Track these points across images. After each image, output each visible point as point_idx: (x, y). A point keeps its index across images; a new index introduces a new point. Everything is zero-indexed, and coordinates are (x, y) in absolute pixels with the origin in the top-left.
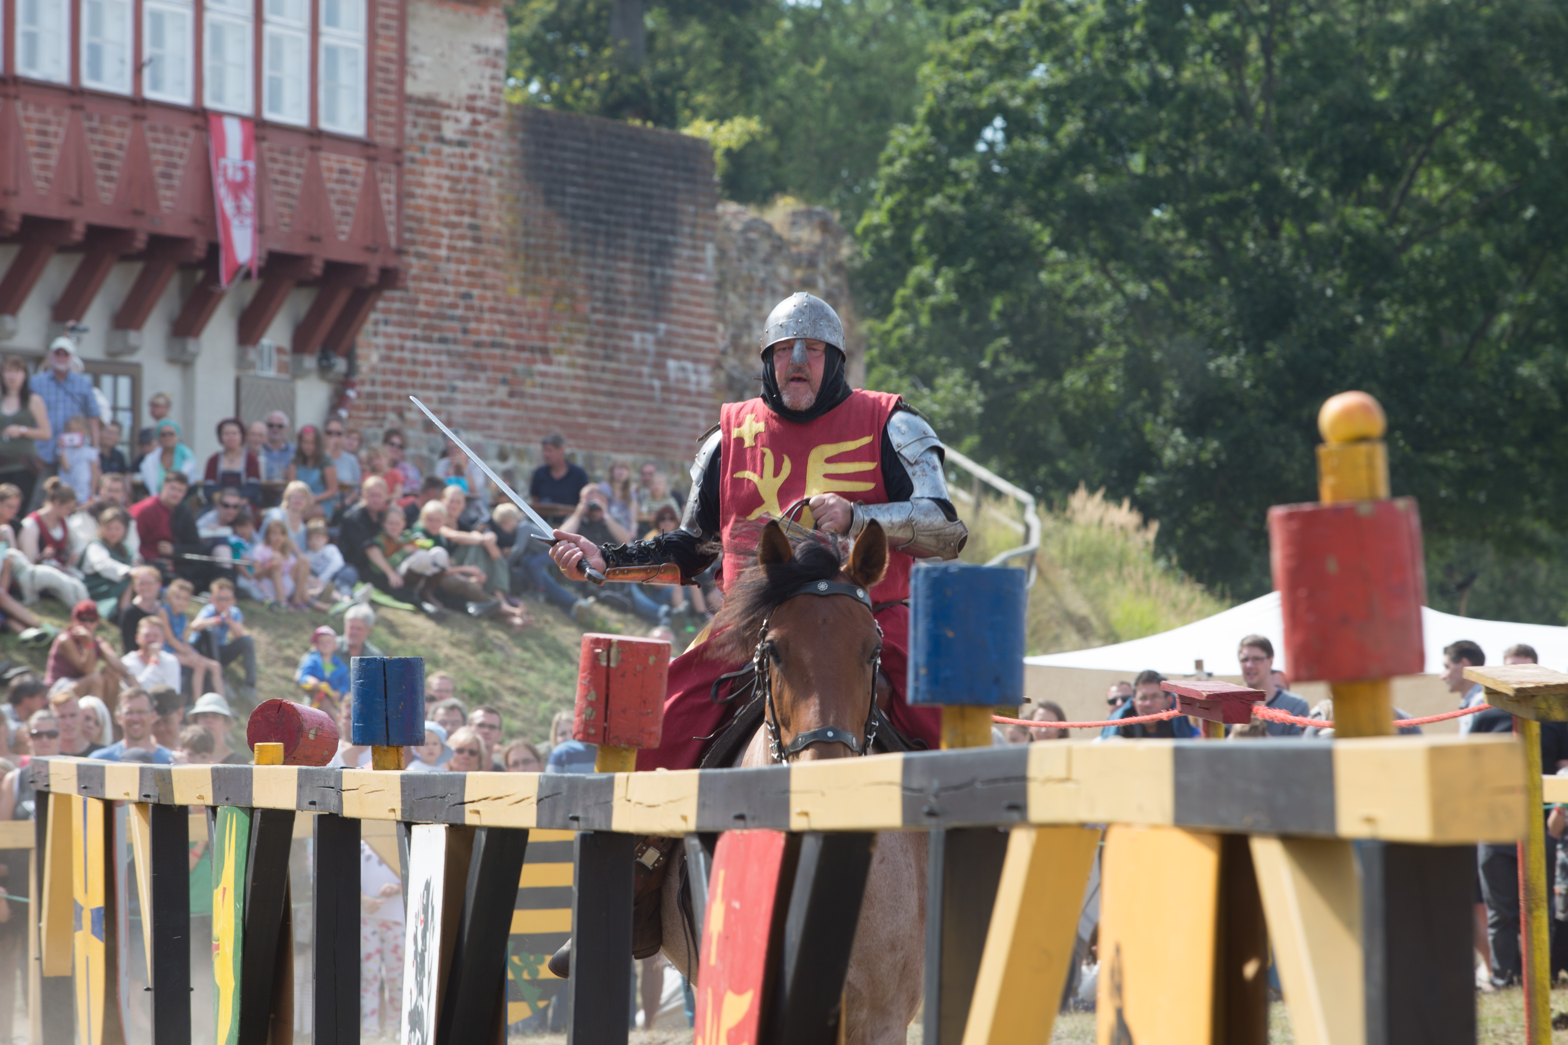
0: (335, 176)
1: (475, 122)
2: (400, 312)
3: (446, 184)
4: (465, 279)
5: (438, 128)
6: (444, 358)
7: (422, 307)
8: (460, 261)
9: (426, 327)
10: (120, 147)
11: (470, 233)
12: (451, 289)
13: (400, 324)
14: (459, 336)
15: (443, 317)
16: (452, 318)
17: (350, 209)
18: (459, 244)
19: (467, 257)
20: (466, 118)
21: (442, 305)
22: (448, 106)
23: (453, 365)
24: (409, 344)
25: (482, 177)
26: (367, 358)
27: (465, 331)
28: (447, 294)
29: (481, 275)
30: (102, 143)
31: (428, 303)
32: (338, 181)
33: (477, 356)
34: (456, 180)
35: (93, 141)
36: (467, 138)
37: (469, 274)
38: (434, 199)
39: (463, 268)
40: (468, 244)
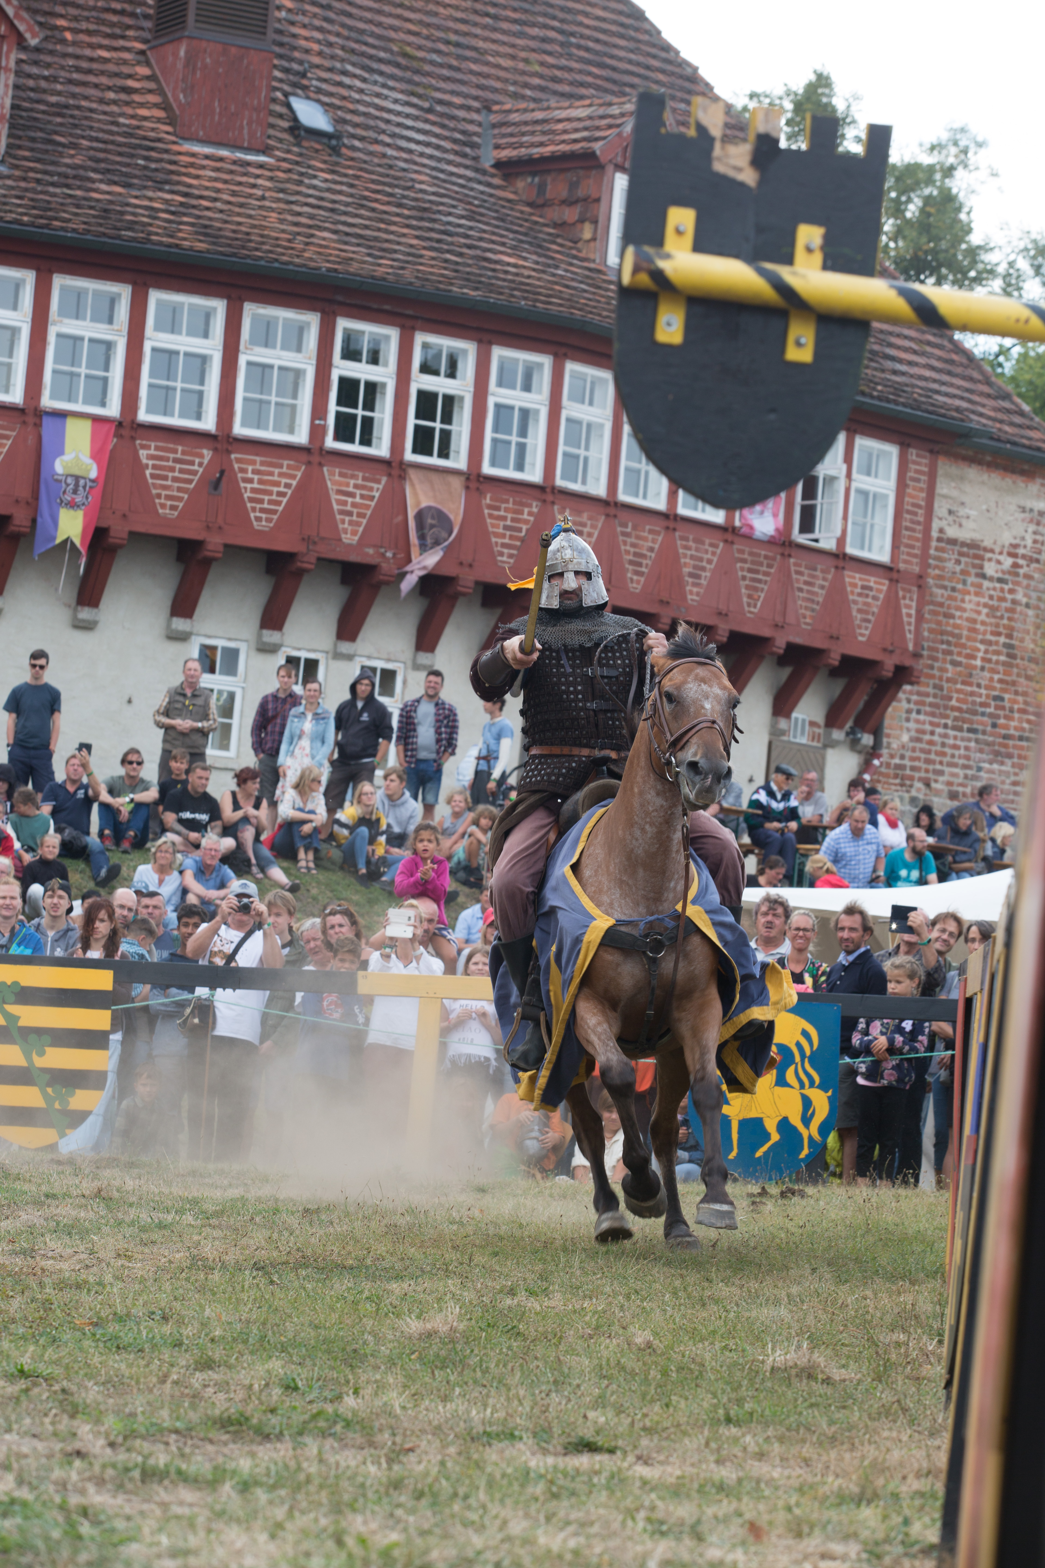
0: (859, 590)
1: (1015, 565)
2: (931, 705)
3: (985, 611)
4: (998, 686)
5: (981, 567)
6: (972, 744)
7: (954, 703)
8: (993, 671)
9: (956, 719)
10: (651, 549)
11: (1005, 650)
12: (983, 691)
13: (933, 714)
14: (989, 729)
15: (975, 713)
16: (983, 714)
17: (870, 617)
18: (994, 658)
19: (1001, 668)
20: (1008, 562)
21: (974, 703)
22: (992, 551)
23: (981, 751)
24: (939, 730)
25: (1019, 608)
26: (898, 737)
27: (994, 725)
28: (980, 696)
29: (1014, 683)
30: (633, 545)
31: (958, 700)
32: (860, 595)
33: (1006, 746)
34: (993, 609)
35: (625, 543)
36: (1007, 577)
37: (1001, 681)
38: (974, 621)
39: (996, 677)
40: (1002, 658)
